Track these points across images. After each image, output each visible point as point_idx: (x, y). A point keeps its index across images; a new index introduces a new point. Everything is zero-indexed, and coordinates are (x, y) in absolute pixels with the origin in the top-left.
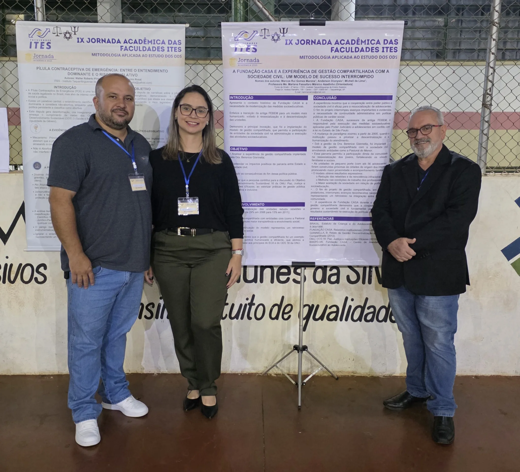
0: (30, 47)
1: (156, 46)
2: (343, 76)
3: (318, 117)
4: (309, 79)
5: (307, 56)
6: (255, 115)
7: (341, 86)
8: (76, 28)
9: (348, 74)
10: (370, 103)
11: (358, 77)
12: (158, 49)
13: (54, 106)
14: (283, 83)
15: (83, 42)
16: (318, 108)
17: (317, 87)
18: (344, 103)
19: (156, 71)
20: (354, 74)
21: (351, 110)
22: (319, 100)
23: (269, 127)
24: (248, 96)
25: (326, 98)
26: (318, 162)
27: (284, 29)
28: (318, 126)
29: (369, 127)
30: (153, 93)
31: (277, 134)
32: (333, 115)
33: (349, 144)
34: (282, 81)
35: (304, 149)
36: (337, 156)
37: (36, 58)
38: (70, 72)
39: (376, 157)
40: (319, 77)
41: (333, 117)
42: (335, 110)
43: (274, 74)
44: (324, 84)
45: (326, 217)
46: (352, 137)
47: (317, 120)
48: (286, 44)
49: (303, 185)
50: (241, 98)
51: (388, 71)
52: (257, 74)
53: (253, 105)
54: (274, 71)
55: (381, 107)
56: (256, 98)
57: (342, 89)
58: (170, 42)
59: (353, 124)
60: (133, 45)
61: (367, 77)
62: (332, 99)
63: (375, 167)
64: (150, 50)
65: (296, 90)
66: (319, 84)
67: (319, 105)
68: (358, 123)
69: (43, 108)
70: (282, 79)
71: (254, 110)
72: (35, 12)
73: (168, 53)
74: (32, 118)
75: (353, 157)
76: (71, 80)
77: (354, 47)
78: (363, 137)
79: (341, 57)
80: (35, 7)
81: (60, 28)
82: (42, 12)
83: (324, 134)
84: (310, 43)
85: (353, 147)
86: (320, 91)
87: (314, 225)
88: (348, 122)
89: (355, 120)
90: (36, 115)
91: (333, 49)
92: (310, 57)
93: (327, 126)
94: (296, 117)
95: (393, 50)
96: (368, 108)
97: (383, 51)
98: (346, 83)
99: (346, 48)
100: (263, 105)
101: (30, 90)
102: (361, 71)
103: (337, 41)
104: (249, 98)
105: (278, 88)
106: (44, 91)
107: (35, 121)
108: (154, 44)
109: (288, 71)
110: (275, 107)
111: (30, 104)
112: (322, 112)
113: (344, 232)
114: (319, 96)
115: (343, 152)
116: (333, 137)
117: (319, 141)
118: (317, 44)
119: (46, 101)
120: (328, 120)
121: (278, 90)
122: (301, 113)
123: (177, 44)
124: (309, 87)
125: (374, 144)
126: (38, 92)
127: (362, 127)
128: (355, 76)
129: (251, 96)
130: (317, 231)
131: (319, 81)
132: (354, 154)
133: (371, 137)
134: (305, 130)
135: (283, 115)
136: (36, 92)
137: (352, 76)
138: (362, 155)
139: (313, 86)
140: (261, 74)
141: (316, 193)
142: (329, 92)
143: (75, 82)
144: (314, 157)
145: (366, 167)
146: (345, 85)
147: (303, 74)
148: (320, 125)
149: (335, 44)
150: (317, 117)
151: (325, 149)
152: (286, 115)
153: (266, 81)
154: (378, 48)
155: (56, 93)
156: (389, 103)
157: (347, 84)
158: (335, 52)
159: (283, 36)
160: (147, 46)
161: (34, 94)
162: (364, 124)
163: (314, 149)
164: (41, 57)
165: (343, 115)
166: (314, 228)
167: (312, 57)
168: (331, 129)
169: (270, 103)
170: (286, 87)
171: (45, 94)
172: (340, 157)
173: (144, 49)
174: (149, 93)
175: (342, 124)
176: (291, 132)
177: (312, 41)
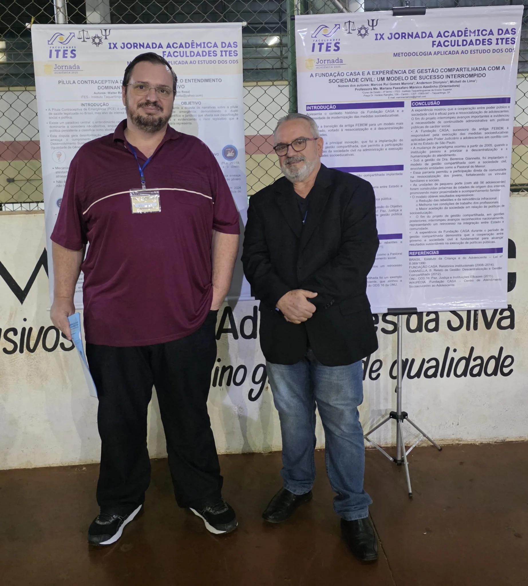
0: (50, 57)
1: (207, 50)
2: (448, 76)
3: (418, 127)
4: (405, 82)
5: (402, 53)
6: (338, 128)
7: (445, 88)
8: (108, 31)
9: (454, 73)
10: (481, 108)
11: (467, 76)
12: (209, 54)
13: (81, 129)
14: (372, 87)
15: (117, 48)
16: (418, 117)
17: (416, 91)
18: (449, 110)
19: (207, 80)
20: (461, 73)
21: (458, 118)
22: (418, 106)
23: (356, 142)
24: (329, 105)
25: (427, 103)
26: (418, 183)
27: (373, 20)
28: (418, 138)
29: (480, 138)
30: (205, 108)
31: (366, 150)
32: (436, 124)
33: (456, 159)
34: (372, 85)
35: (400, 168)
36: (442, 174)
37: (57, 69)
38: (101, 85)
39: (491, 174)
40: (418, 78)
41: (436, 127)
42: (438, 118)
43: (361, 76)
44: (424, 87)
45: (429, 251)
46: (461, 151)
47: (417, 131)
48: (376, 39)
49: (399, 212)
50: (320, 107)
51: (503, 68)
52: (341, 78)
53: (336, 116)
54: (361, 74)
55: (496, 112)
56: (340, 107)
57: (446, 92)
58: (224, 45)
59: (461, 134)
60: (178, 50)
61: (478, 75)
62: (435, 105)
63: (489, 186)
64: (200, 55)
65: (389, 95)
66: (418, 87)
67: (418, 112)
68: (467, 132)
69: (67, 131)
70: (372, 83)
71: (338, 122)
72: (55, 13)
73: (221, 59)
74: (53, 144)
75: (461, 175)
76: (102, 95)
77: (460, 39)
78: (473, 150)
79: (445, 53)
80: (55, 7)
81: (87, 32)
82: (64, 13)
83: (425, 148)
84: (407, 37)
85: (461, 163)
86: (419, 95)
87: (415, 261)
88: (455, 132)
89: (463, 130)
90: (58, 140)
91: (434, 43)
92: (406, 54)
93: (429, 137)
94: (389, 128)
95: (510, 42)
96: (479, 115)
97: (497, 44)
98: (452, 84)
99: (451, 41)
100: (348, 115)
101: (51, 109)
102: (470, 69)
103: (440, 33)
104: (331, 107)
105: (367, 94)
106: (68, 110)
107: (58, 148)
108: (204, 47)
109: (378, 73)
110: (364, 117)
111: (51, 127)
112: (423, 121)
113: (453, 268)
114: (418, 102)
115: (449, 170)
116: (436, 152)
117: (419, 156)
118: (415, 38)
119: (71, 123)
120: (430, 131)
121: (367, 96)
122: (395, 124)
123: (232, 47)
124: (405, 91)
125: (487, 158)
126: (61, 112)
127: (473, 138)
128: (463, 76)
129: (333, 105)
130: (419, 269)
131: (417, 83)
132: (463, 171)
133: (483, 150)
134: (400, 144)
135: (373, 127)
136: (59, 112)
137: (459, 76)
138: (472, 173)
139: (411, 89)
140: (345, 77)
141: (417, 221)
142: (431, 96)
143: (107, 97)
144: (413, 177)
145: (478, 187)
146: (451, 86)
147: (398, 75)
148: (420, 138)
149: (437, 37)
150: (416, 127)
151: (427, 166)
152: (377, 127)
153: (351, 86)
154: (491, 40)
155: (83, 111)
156: (506, 107)
157: (453, 86)
158: (437, 46)
159: (373, 29)
160: (195, 50)
161: (56, 114)
162: (475, 133)
163: (413, 167)
164: (64, 68)
165: (448, 124)
166: (415, 265)
167: (409, 54)
168: (434, 141)
169: (357, 113)
170: (377, 92)
171: (69, 114)
172: (445, 176)
173: (192, 54)
174: (199, 108)
175: (447, 135)
176: (384, 147)
177: (409, 34)
